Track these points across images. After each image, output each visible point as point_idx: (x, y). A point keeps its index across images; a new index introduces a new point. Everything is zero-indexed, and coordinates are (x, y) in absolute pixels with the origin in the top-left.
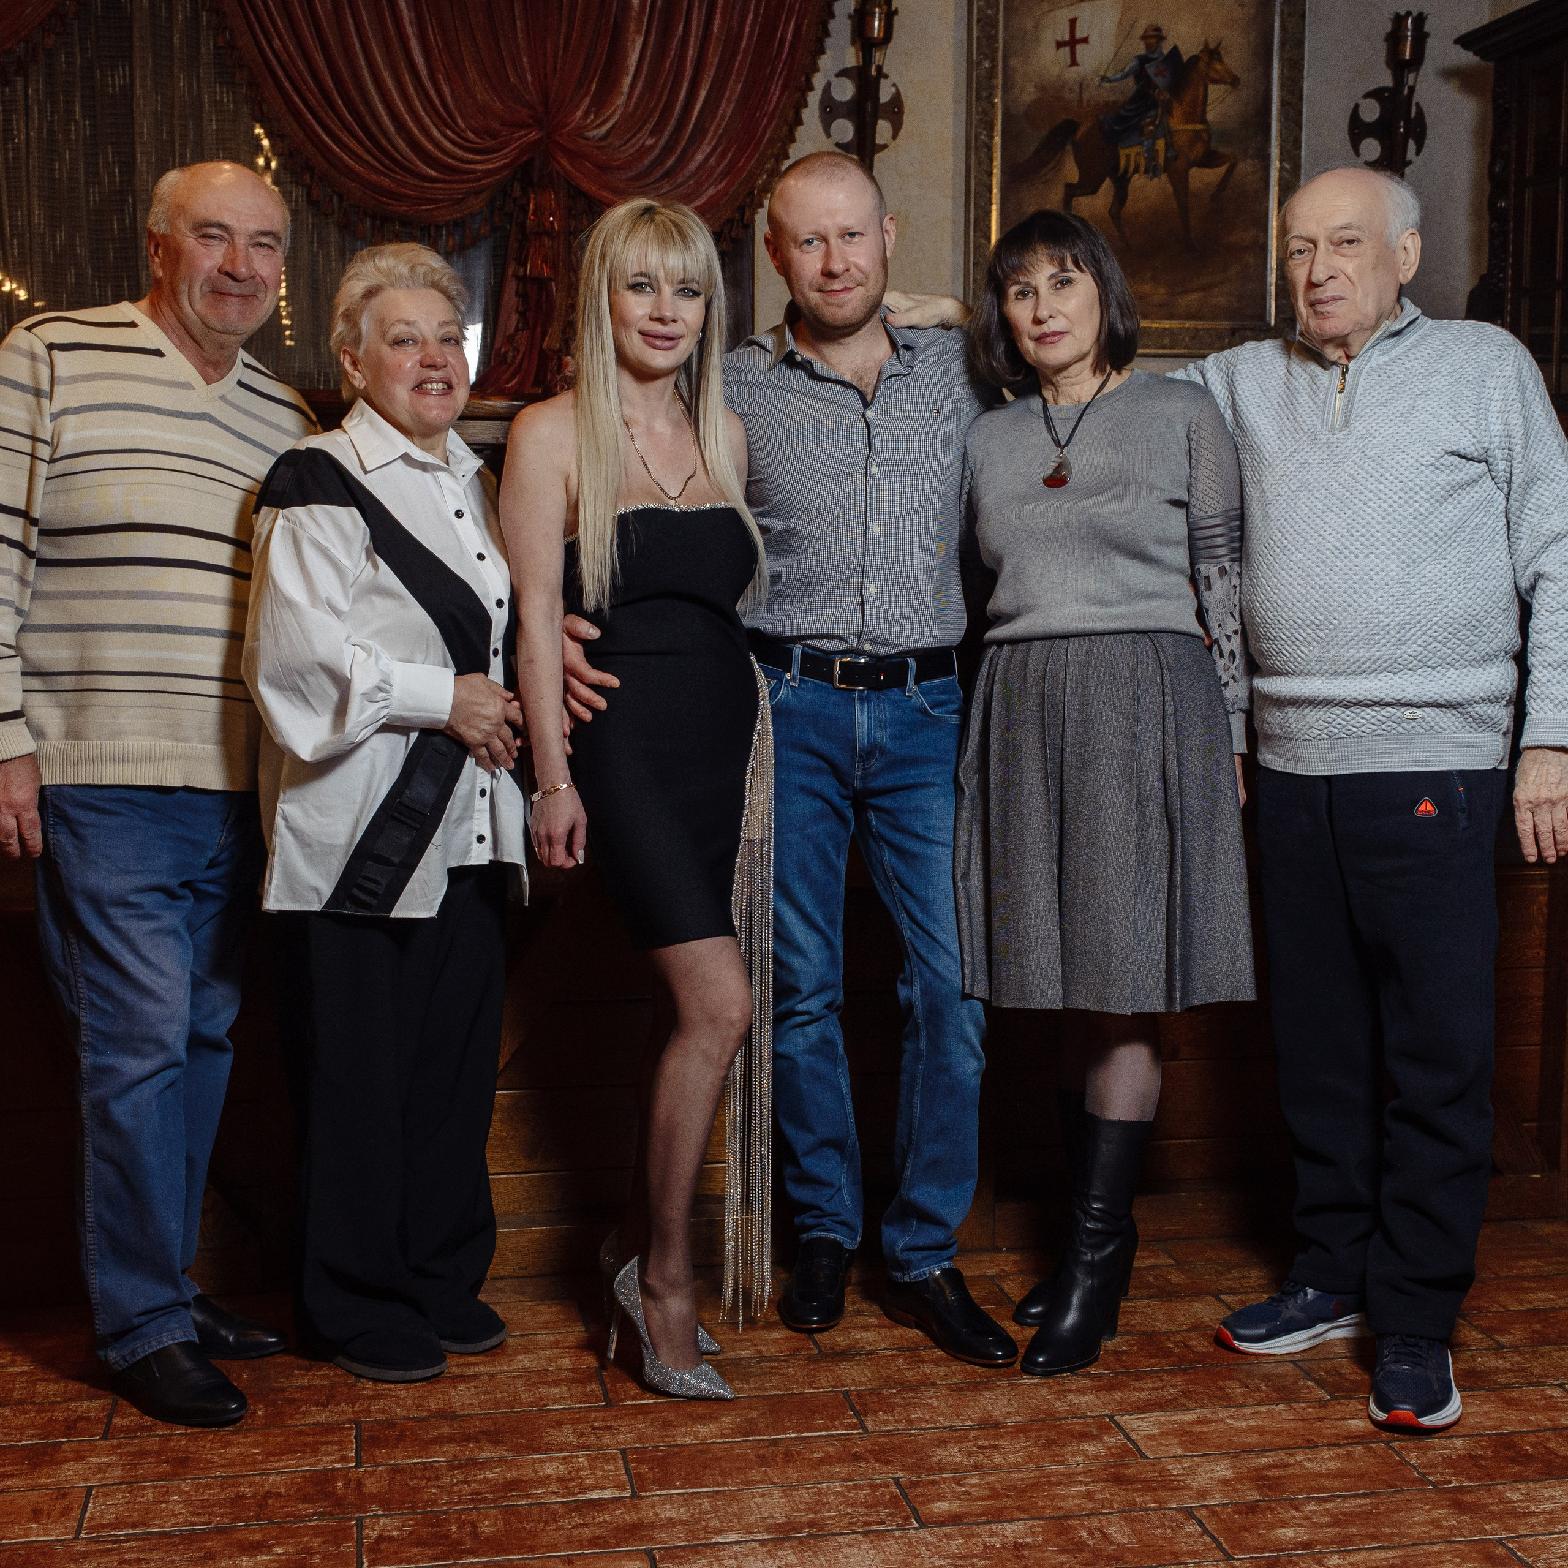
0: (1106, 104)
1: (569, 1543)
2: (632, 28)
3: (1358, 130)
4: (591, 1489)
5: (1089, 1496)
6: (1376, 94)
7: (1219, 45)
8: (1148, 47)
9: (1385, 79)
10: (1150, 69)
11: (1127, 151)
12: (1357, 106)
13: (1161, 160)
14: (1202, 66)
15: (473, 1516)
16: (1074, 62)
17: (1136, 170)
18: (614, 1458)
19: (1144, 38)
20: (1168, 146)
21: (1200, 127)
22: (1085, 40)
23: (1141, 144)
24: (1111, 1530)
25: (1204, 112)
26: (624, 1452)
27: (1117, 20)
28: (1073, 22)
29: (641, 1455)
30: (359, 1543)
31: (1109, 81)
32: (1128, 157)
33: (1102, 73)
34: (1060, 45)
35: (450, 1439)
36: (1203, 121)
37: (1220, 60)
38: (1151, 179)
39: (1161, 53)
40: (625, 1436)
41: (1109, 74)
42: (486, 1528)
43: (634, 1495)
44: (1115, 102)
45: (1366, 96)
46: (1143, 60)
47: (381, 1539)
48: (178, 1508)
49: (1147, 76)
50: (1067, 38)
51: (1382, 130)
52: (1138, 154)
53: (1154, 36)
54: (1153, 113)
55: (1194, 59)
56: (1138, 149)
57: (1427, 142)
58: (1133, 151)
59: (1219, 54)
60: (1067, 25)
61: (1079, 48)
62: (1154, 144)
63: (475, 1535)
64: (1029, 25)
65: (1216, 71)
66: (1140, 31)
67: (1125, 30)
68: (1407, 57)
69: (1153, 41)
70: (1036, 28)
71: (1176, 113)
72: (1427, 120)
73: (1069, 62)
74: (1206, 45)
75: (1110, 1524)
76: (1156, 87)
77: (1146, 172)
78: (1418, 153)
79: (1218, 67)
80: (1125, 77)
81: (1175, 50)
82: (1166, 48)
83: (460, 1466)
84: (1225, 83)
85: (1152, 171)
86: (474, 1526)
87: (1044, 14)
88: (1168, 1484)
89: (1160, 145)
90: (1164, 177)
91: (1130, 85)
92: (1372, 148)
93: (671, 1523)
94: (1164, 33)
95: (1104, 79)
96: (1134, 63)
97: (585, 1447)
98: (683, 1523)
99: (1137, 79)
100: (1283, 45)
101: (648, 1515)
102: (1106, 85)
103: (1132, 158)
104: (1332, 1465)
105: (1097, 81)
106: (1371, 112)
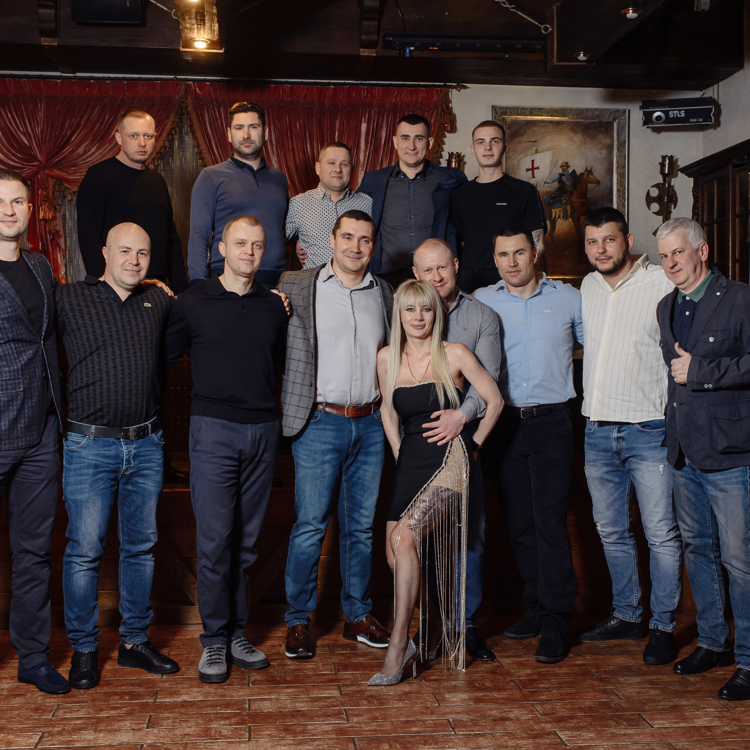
0: (547, 192)
1: (314, 682)
2: (360, 169)
3: (649, 200)
4: (322, 671)
5: (482, 676)
6: (657, 186)
7: (591, 169)
8: (563, 170)
9: (660, 180)
10: (564, 178)
11: (556, 210)
12: (649, 191)
13: (569, 213)
14: (585, 176)
15: (285, 676)
16: (533, 177)
17: (559, 217)
18: (331, 665)
19: (561, 166)
20: (571, 208)
21: (583, 200)
22: (538, 168)
23: (561, 207)
24: (486, 684)
25: (586, 194)
26: (334, 663)
27: (550, 160)
28: (533, 161)
29: (340, 664)
30: (249, 681)
31: (547, 183)
32: (556, 212)
33: (545, 180)
34: (528, 170)
35: (278, 659)
36: (586, 197)
37: (592, 174)
38: (565, 221)
39: (568, 172)
40: (335, 660)
41: (547, 181)
42: (288, 679)
43: (336, 673)
44: (550, 191)
45: (652, 187)
46: (561, 175)
47: (255, 680)
48: (192, 672)
49: (563, 181)
50: (531, 167)
51: (659, 199)
52: (560, 211)
53: (566, 166)
54: (565, 195)
55: (582, 174)
56: (560, 209)
57: (678, 204)
58: (557, 210)
59: (592, 172)
60: (531, 162)
61: (535, 171)
62: (566, 207)
63: (285, 680)
64: (515, 163)
65: (590, 178)
66: (560, 164)
67: (553, 164)
68: (666, 172)
69: (565, 167)
70: (518, 165)
71: (575, 195)
72: (678, 196)
73: (531, 176)
74: (587, 169)
75: (486, 682)
76: (566, 185)
77: (563, 218)
78: (675, 208)
79: (591, 177)
80: (554, 182)
81: (574, 171)
82: (570, 170)
83: (281, 665)
84: (595, 183)
85: (565, 217)
86: (285, 678)
87: (521, 158)
88: (509, 674)
89: (569, 207)
90: (570, 219)
91: (556, 185)
92: (655, 207)
93: (346, 679)
94: (569, 164)
95: (545, 182)
96: (558, 176)
97: (321, 662)
98: (350, 679)
99: (559, 182)
100: (617, 168)
101: (339, 677)
102: (546, 185)
103: (558, 212)
104: (565, 671)
105: (543, 183)
106: (655, 193)
